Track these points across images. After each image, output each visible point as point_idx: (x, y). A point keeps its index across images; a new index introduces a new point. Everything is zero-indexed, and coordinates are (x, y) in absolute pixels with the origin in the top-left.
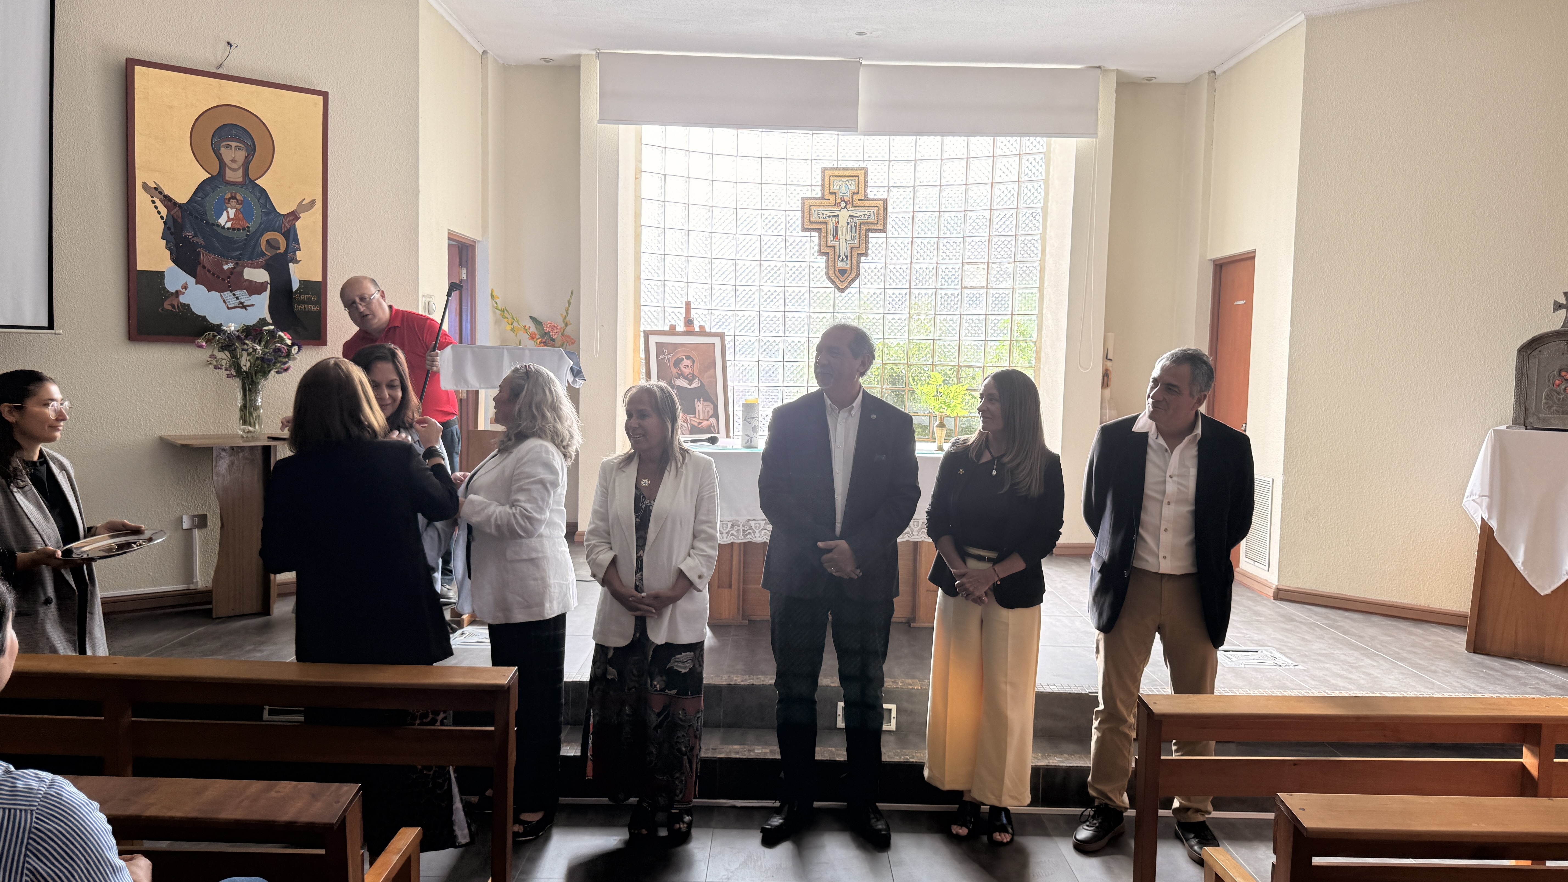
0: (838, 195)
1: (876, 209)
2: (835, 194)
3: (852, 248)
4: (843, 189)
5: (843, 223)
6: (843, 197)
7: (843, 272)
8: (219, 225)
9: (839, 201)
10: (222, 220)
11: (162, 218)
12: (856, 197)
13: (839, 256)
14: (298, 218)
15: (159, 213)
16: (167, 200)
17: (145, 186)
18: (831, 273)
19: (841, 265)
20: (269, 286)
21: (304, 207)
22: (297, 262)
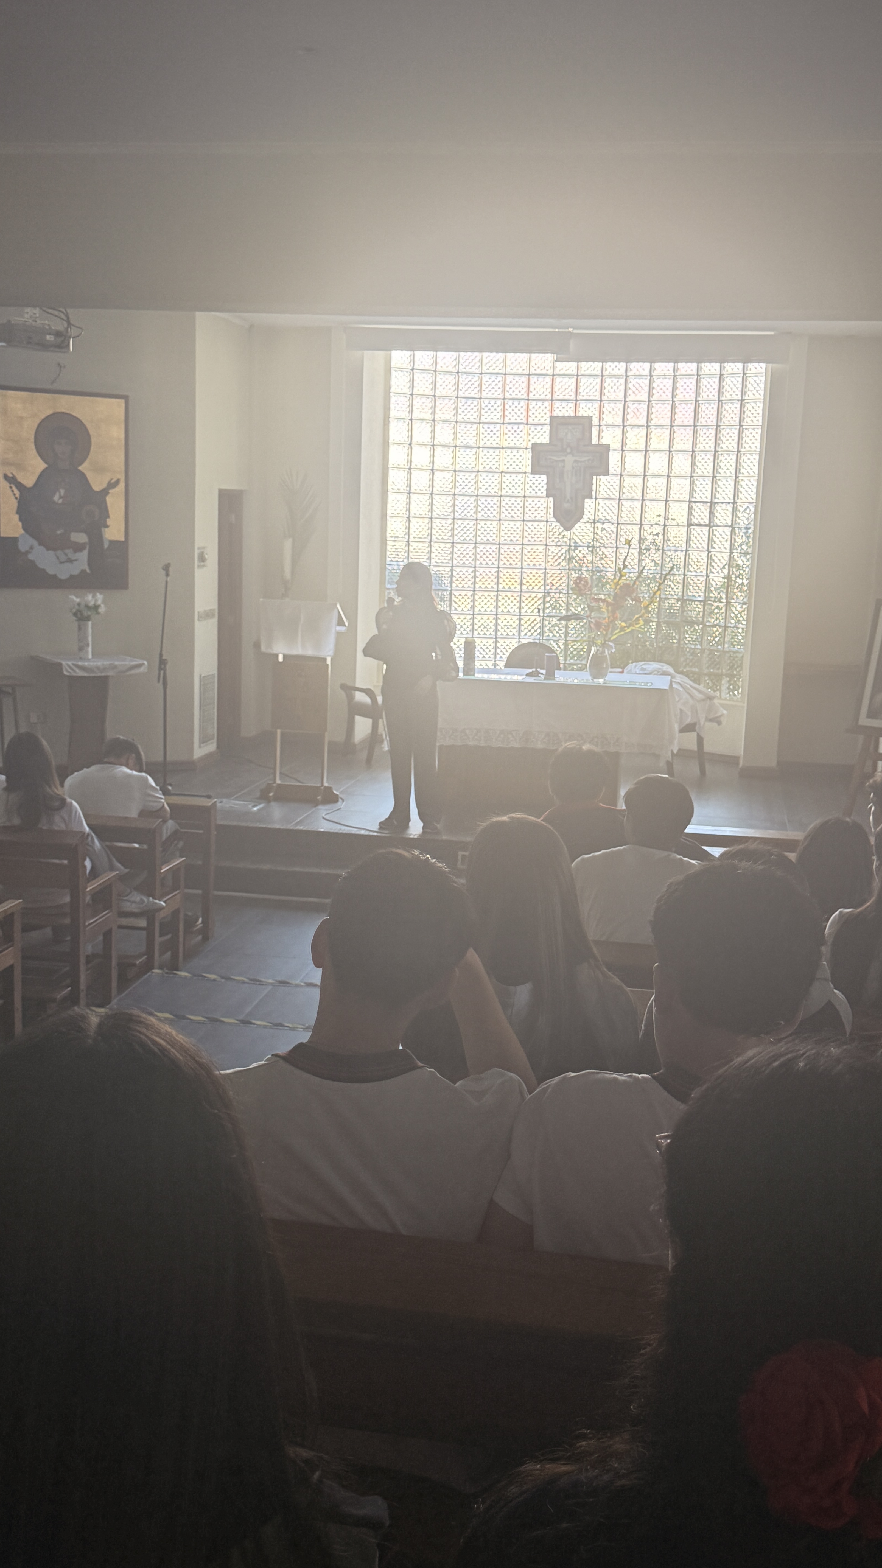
0: (566, 443)
1: (600, 454)
2: (562, 440)
3: (579, 487)
4: (571, 436)
5: (571, 467)
6: (571, 443)
7: (568, 512)
9: (565, 446)
12: (582, 444)
13: (567, 497)
17: (6, 476)
18: (559, 512)
20: (88, 545)
21: (112, 485)
22: (107, 526)
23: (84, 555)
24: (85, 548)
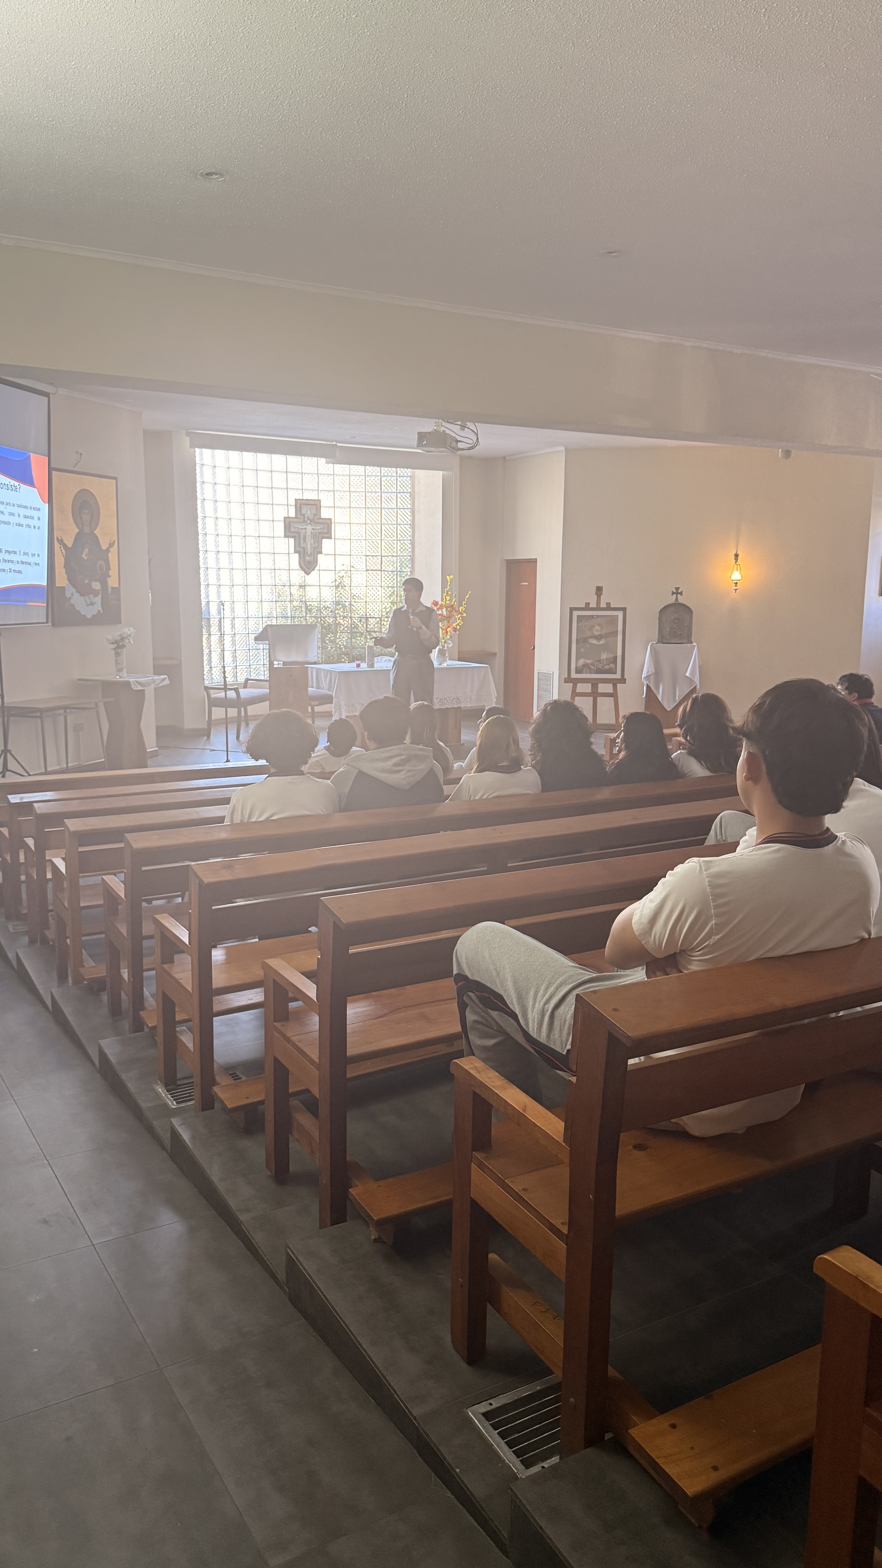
0: (306, 517)
1: (326, 525)
2: (304, 515)
3: (314, 548)
4: (309, 512)
5: (309, 533)
6: (309, 517)
7: (309, 562)
8: (83, 558)
9: (306, 519)
10: (84, 556)
11: (64, 556)
12: (316, 517)
13: (307, 553)
14: (109, 551)
15: (63, 553)
16: (65, 546)
17: (57, 539)
18: (302, 563)
19: (308, 558)
20: (101, 592)
21: (111, 545)
22: (110, 577)
23: (98, 600)
24: (99, 594)
